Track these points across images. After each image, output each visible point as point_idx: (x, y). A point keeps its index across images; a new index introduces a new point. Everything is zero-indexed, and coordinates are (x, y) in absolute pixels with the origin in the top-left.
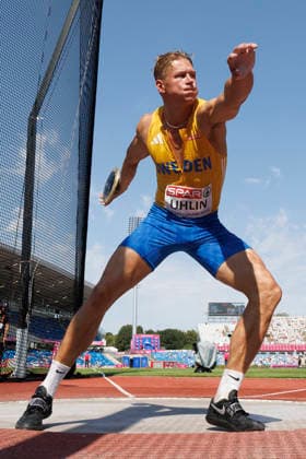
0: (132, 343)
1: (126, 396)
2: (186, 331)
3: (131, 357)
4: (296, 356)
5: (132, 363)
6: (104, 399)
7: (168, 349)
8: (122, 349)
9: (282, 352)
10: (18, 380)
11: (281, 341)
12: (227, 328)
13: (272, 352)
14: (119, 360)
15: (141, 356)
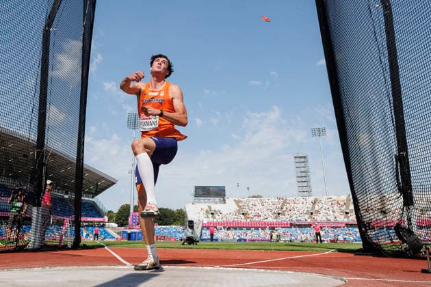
0: (130, 219)
1: (125, 265)
2: (175, 210)
3: (129, 231)
4: (268, 231)
5: (129, 236)
6: (106, 267)
7: (160, 225)
8: (121, 225)
9: (257, 228)
10: (34, 250)
11: (256, 219)
12: (210, 207)
13: (248, 228)
14: (119, 233)
15: (137, 231)
